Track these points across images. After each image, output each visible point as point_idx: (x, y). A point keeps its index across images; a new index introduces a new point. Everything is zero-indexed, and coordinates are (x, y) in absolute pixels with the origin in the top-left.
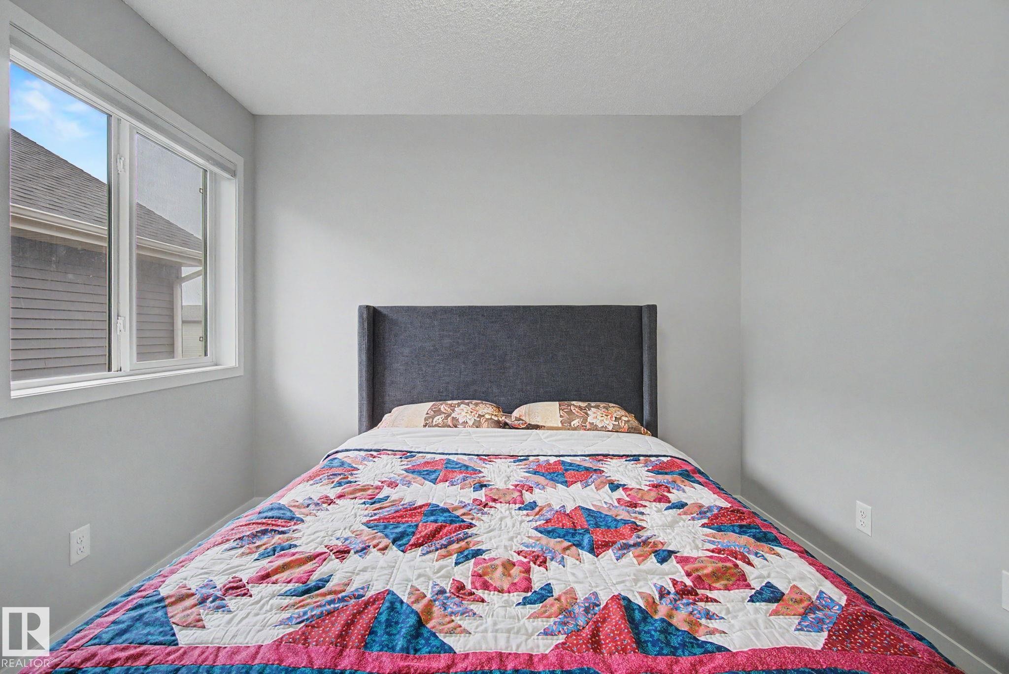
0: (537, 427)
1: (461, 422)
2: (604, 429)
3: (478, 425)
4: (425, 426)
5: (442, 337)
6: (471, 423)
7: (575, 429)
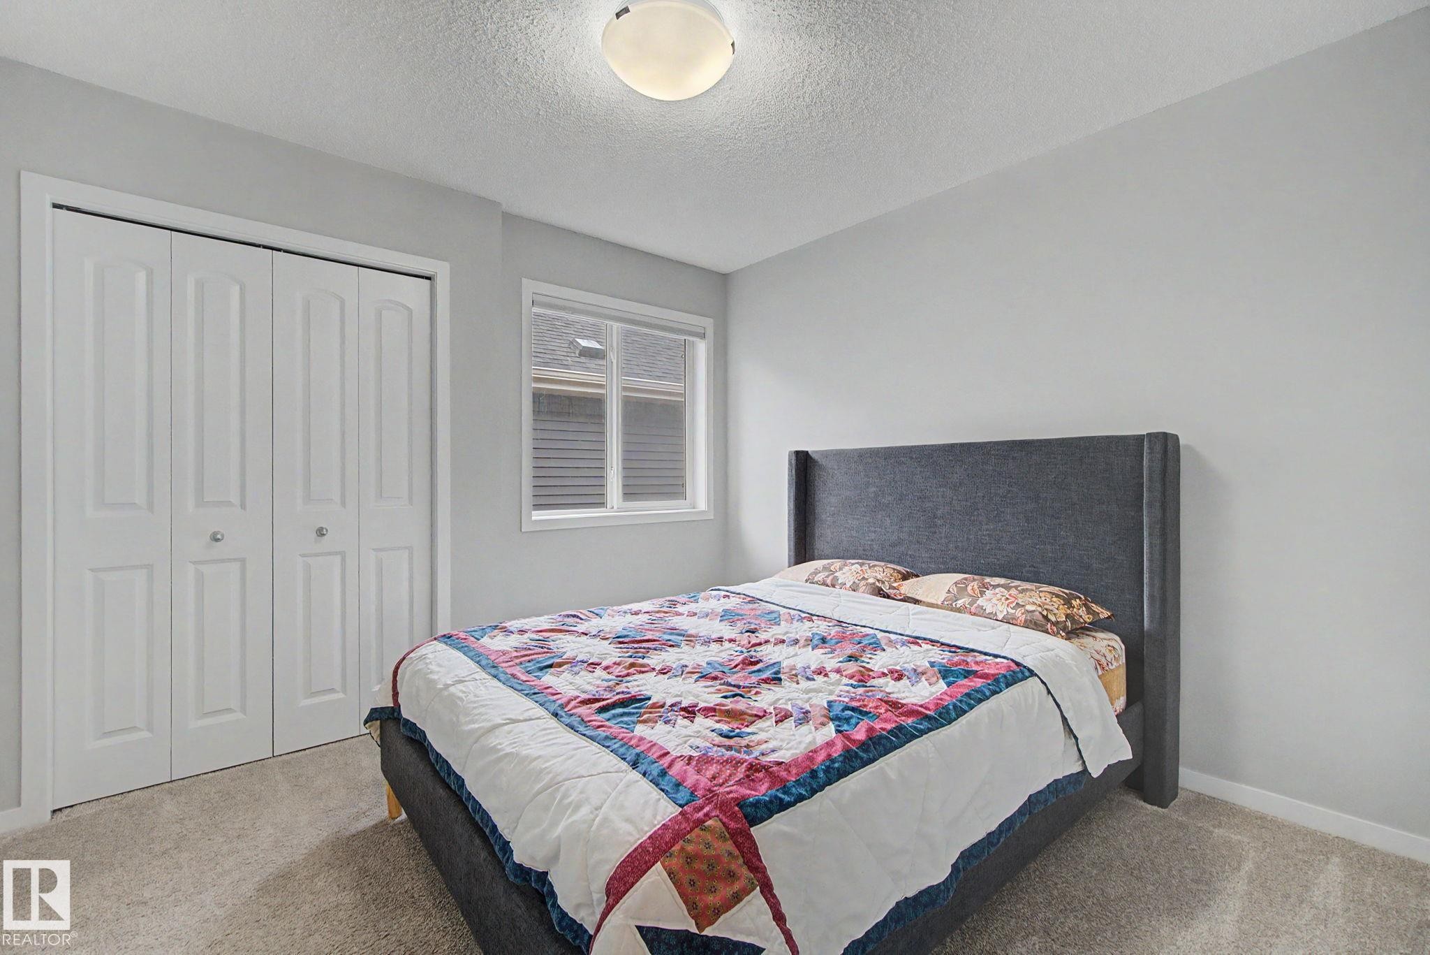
0: (916, 602)
1: (839, 582)
2: (991, 616)
3: (854, 588)
4: (807, 581)
5: (868, 485)
6: (848, 586)
7: (959, 610)
